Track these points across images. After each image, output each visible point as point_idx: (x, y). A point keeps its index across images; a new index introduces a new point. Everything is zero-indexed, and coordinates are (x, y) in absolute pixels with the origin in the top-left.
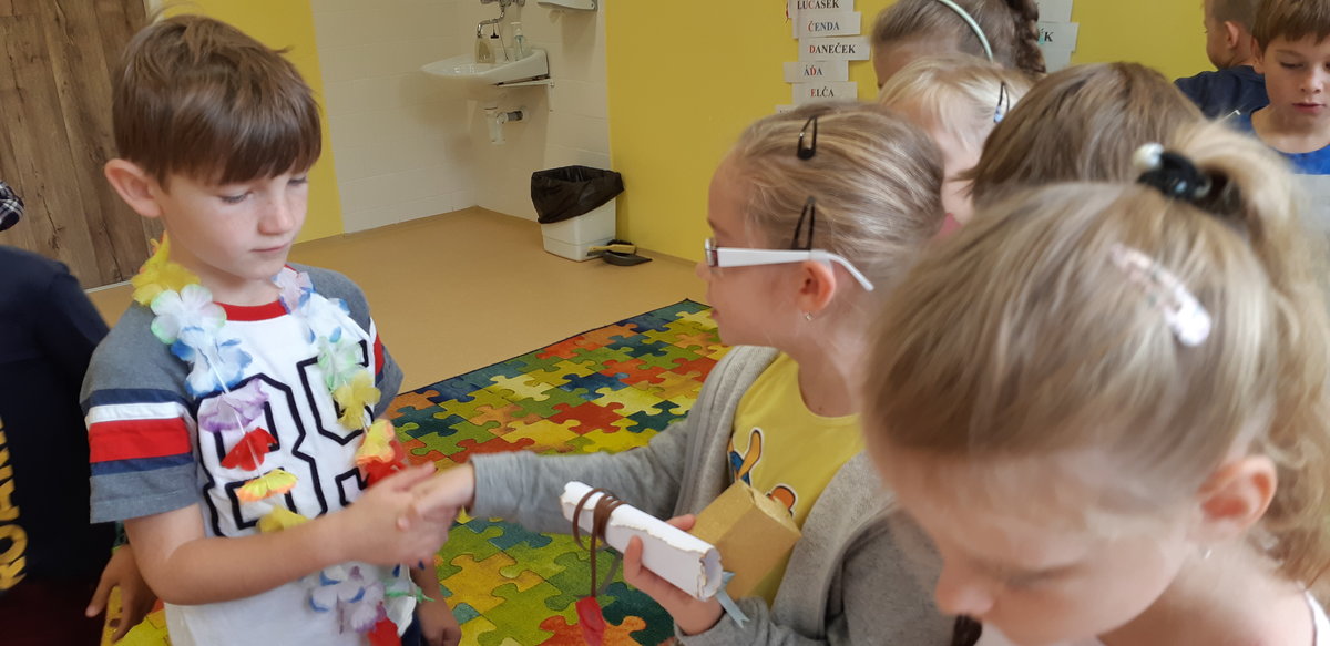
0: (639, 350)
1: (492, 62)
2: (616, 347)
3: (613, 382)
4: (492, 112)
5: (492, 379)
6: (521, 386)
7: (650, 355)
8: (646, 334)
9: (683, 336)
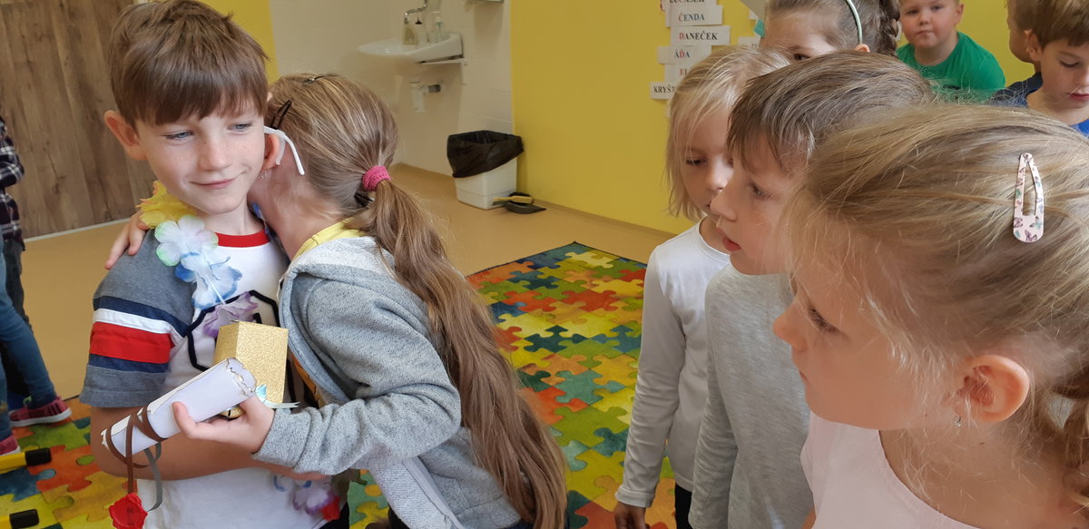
0: (535, 284)
1: (416, 43)
2: (515, 281)
3: (513, 309)
4: (415, 85)
7: (543, 288)
8: (540, 270)
9: (571, 273)
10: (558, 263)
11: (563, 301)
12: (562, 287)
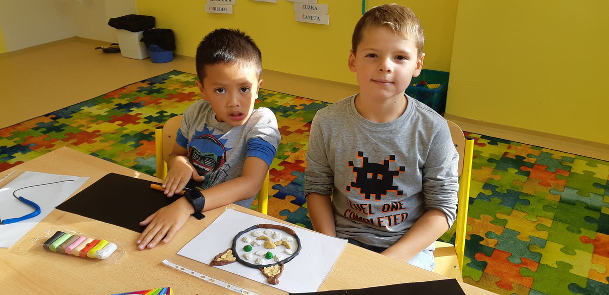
0: (151, 92)
2: (140, 91)
3: (138, 105)
5: (81, 108)
6: (95, 110)
7: (156, 94)
8: (154, 85)
9: (172, 85)
10: (165, 81)
11: (166, 99)
12: (166, 92)
